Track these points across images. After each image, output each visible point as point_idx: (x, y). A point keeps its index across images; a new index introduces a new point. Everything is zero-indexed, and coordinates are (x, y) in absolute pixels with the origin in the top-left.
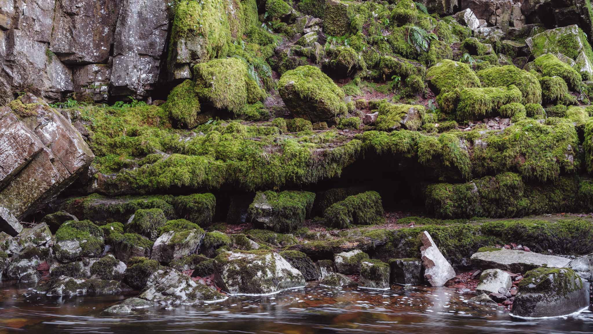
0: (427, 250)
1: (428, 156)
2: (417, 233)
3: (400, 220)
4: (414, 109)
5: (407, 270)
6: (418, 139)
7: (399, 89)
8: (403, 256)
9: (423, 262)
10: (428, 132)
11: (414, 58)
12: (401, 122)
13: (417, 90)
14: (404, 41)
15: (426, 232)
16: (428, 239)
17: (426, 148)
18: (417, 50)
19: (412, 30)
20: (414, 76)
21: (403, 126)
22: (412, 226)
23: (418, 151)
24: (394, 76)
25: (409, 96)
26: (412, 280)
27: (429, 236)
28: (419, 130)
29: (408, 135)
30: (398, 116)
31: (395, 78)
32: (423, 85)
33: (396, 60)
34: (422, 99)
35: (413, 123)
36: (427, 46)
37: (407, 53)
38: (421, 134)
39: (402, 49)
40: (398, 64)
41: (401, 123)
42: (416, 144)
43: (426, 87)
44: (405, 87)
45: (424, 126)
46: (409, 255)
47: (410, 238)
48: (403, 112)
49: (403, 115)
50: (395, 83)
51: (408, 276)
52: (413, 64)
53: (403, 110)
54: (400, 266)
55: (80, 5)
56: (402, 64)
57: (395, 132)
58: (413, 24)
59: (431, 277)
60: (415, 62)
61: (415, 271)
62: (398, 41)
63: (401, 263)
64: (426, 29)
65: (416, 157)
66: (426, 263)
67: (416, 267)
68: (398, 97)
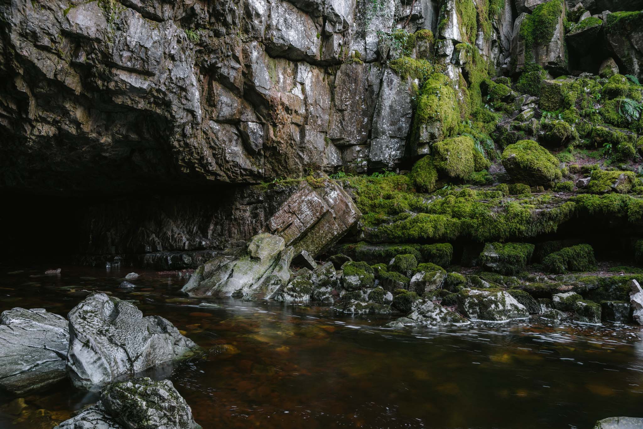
0: (636, 295)
1: (638, 216)
2: (627, 281)
3: (611, 269)
4: (624, 175)
5: (617, 310)
6: (628, 201)
7: (610, 155)
8: (614, 299)
9: (631, 304)
10: (638, 194)
11: (625, 127)
12: (612, 186)
13: (628, 155)
14: (615, 112)
15: (634, 281)
16: (636, 286)
17: (636, 209)
18: (628, 120)
19: (623, 102)
20: (625, 143)
21: (614, 190)
22: (622, 274)
23: (628, 212)
24: (606, 144)
25: (620, 161)
26: (622, 319)
27: (637, 284)
28: (629, 192)
29: (619, 198)
30: (609, 181)
31: (606, 145)
32: (634, 151)
33: (607, 129)
34: (632, 163)
35: (625, 187)
36: (638, 116)
37: (618, 122)
38: (631, 197)
39: (613, 119)
40: (609, 133)
41: (612, 188)
42: (626, 205)
43: (636, 153)
44: (616, 153)
45: (634, 189)
46: (619, 298)
47: (620, 284)
48: (613, 178)
49: (613, 180)
50: (607, 150)
51: (618, 315)
52: (624, 132)
53: (614, 176)
54: (610, 307)
55: (347, 103)
56: (614, 133)
57: (606, 195)
58: (624, 97)
59: (639, 317)
60: (626, 130)
61: (624, 311)
62: (609, 112)
63: (612, 305)
64: (637, 101)
65: (626, 216)
66: (634, 305)
67: (625, 308)
68: (609, 162)
